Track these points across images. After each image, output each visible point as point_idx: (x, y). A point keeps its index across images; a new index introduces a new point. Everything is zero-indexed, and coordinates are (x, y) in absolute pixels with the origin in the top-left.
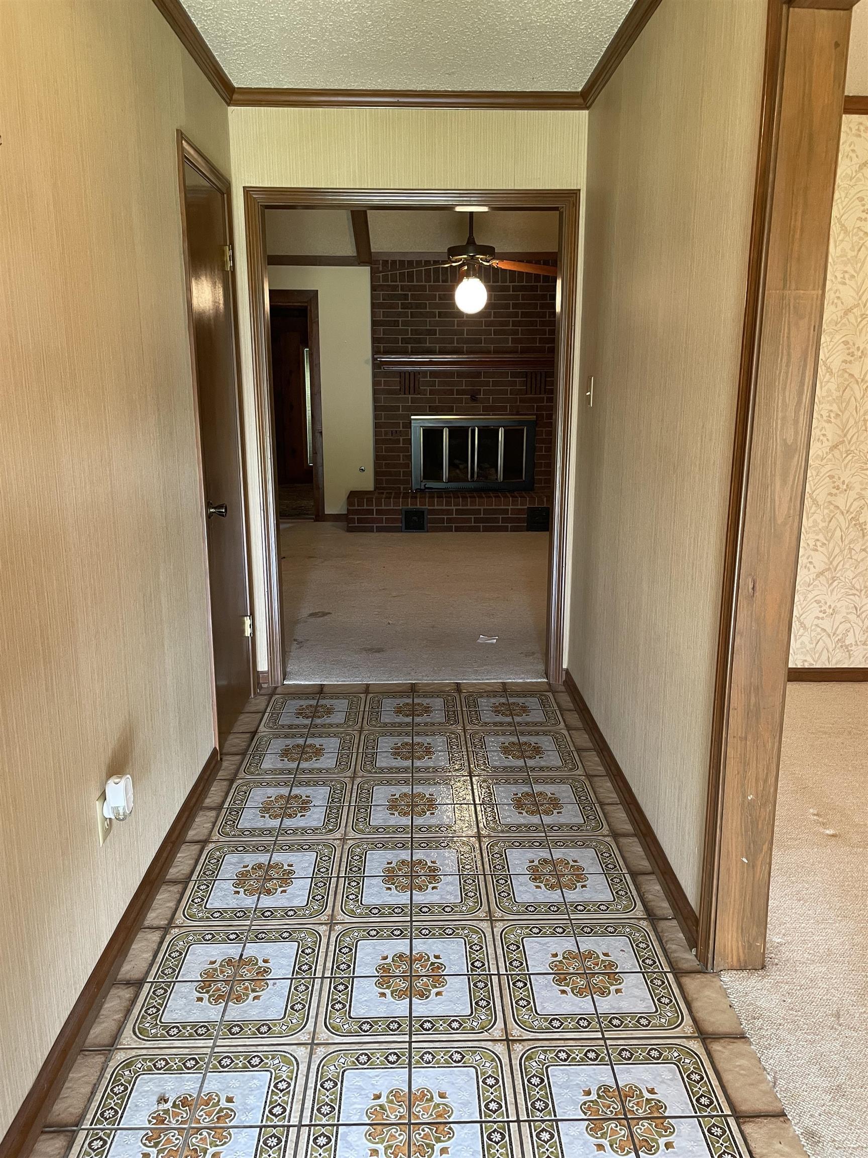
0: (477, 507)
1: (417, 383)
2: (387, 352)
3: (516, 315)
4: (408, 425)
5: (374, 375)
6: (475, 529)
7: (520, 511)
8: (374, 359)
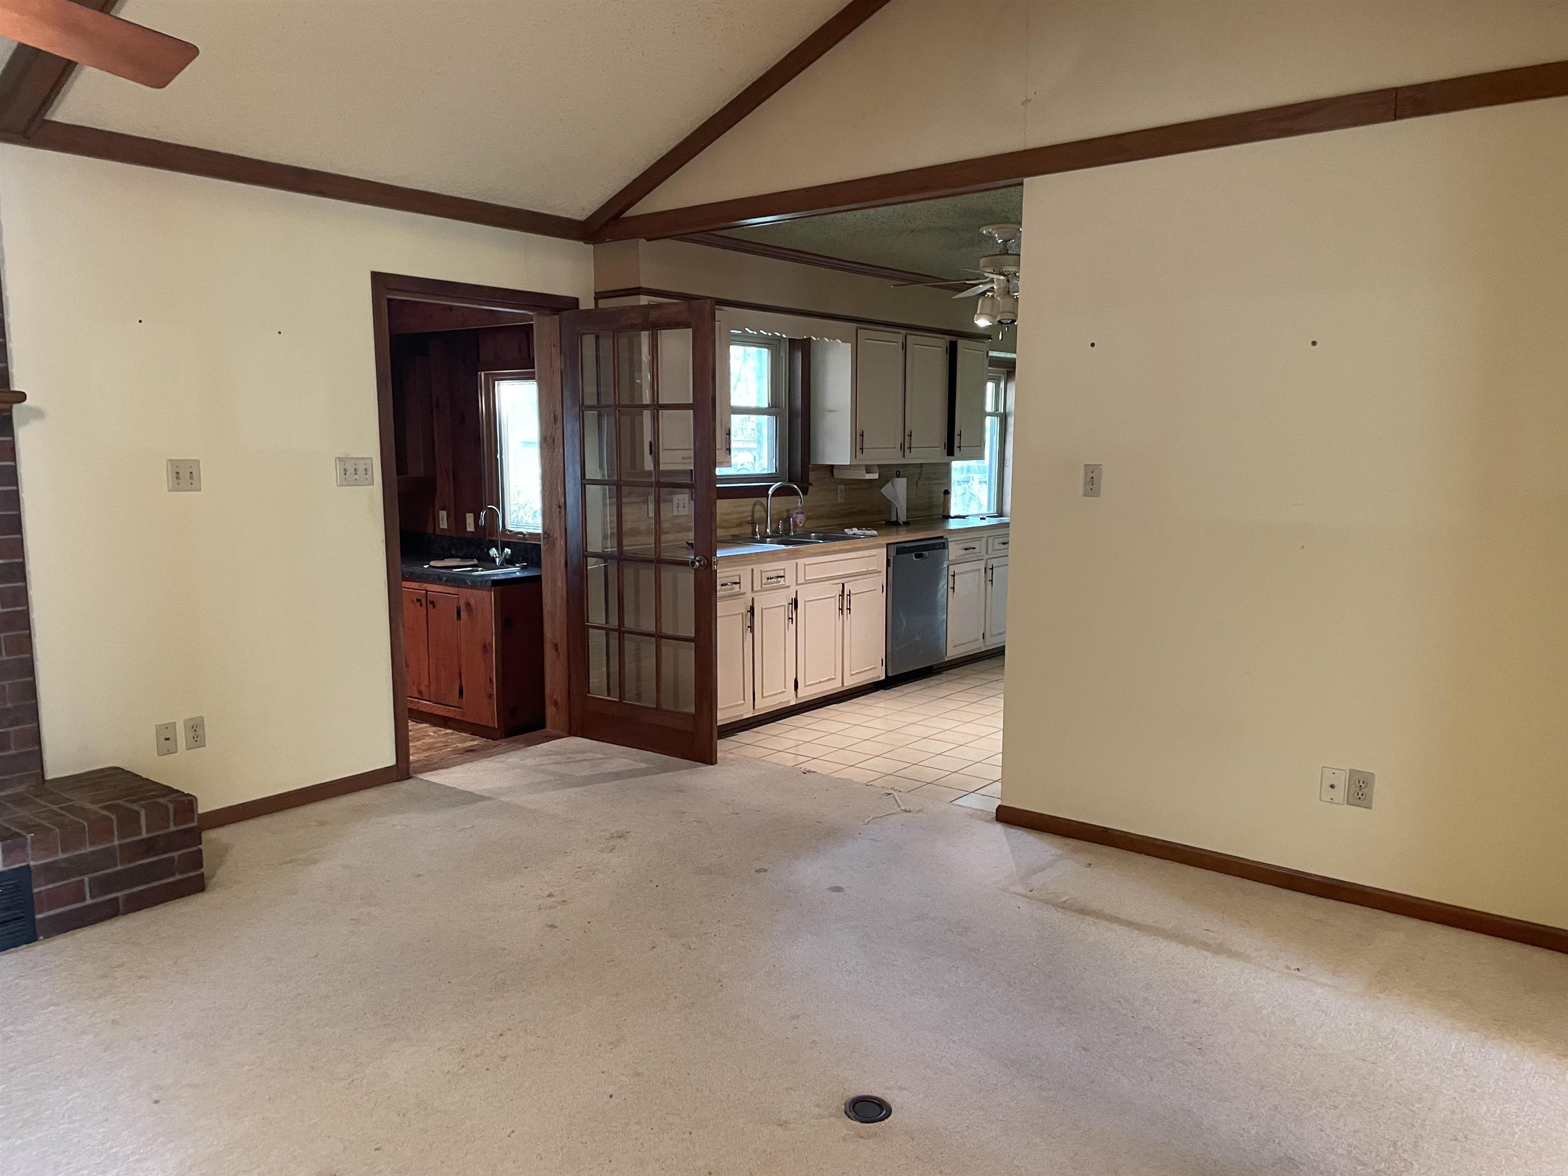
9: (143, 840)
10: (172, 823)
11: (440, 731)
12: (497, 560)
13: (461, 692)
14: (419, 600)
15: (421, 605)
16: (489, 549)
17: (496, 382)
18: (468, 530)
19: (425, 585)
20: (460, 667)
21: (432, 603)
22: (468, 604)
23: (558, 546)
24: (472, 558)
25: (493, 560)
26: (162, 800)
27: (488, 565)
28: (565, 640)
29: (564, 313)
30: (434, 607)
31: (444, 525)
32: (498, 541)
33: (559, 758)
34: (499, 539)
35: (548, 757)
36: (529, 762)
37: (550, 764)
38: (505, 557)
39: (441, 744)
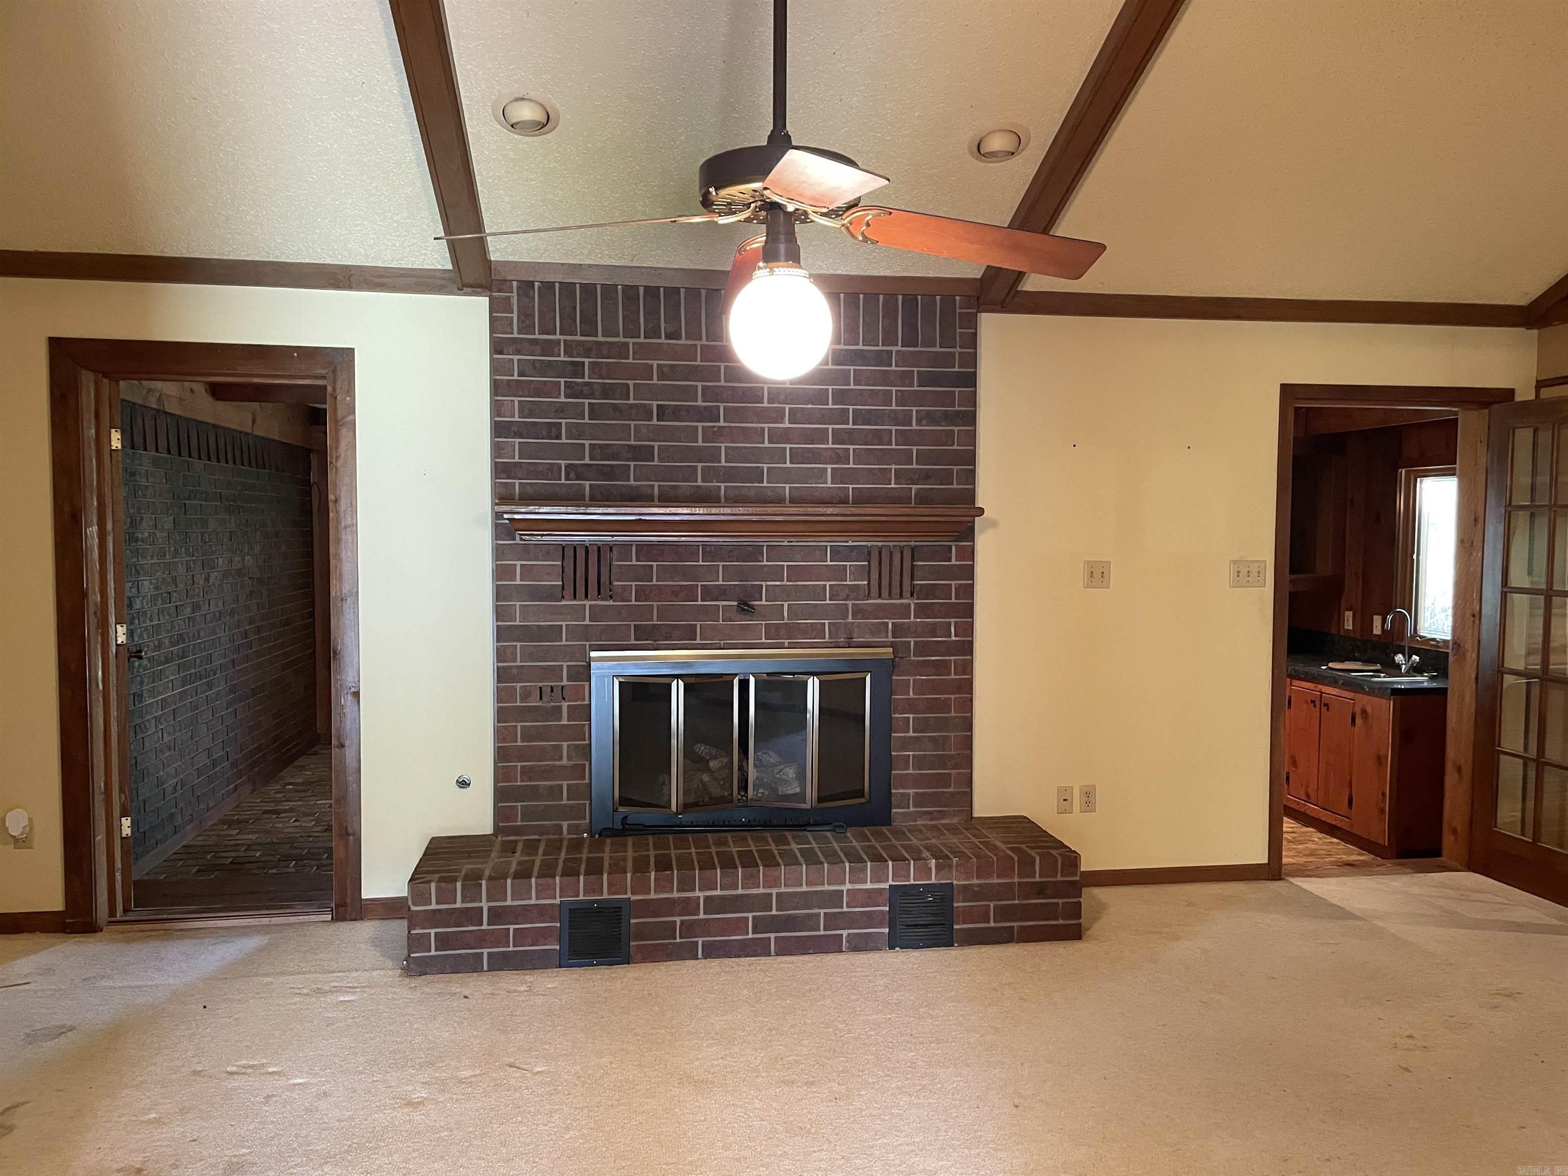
0: (761, 890)
1: (604, 571)
2: (527, 499)
3: (842, 417)
4: (584, 673)
5: (499, 553)
6: (757, 949)
7: (871, 897)
8: (498, 515)
9: (1035, 883)
10: (1059, 875)
11: (1326, 838)
12: (1404, 667)
13: (1350, 802)
14: (1313, 702)
15: (1315, 706)
16: (1396, 653)
17: (1419, 479)
18: (1375, 632)
19: (1320, 686)
20: (1351, 775)
21: (1326, 705)
22: (1364, 712)
23: (1468, 658)
24: (1375, 663)
25: (1399, 666)
26: (1054, 852)
27: (1392, 671)
28: (1470, 764)
29: (1496, 406)
30: (1328, 709)
31: (1349, 626)
32: (1404, 646)
33: (1451, 893)
34: (1406, 644)
35: (1436, 889)
36: (1416, 890)
37: (1439, 897)
38: (1412, 664)
39: (1324, 852)
